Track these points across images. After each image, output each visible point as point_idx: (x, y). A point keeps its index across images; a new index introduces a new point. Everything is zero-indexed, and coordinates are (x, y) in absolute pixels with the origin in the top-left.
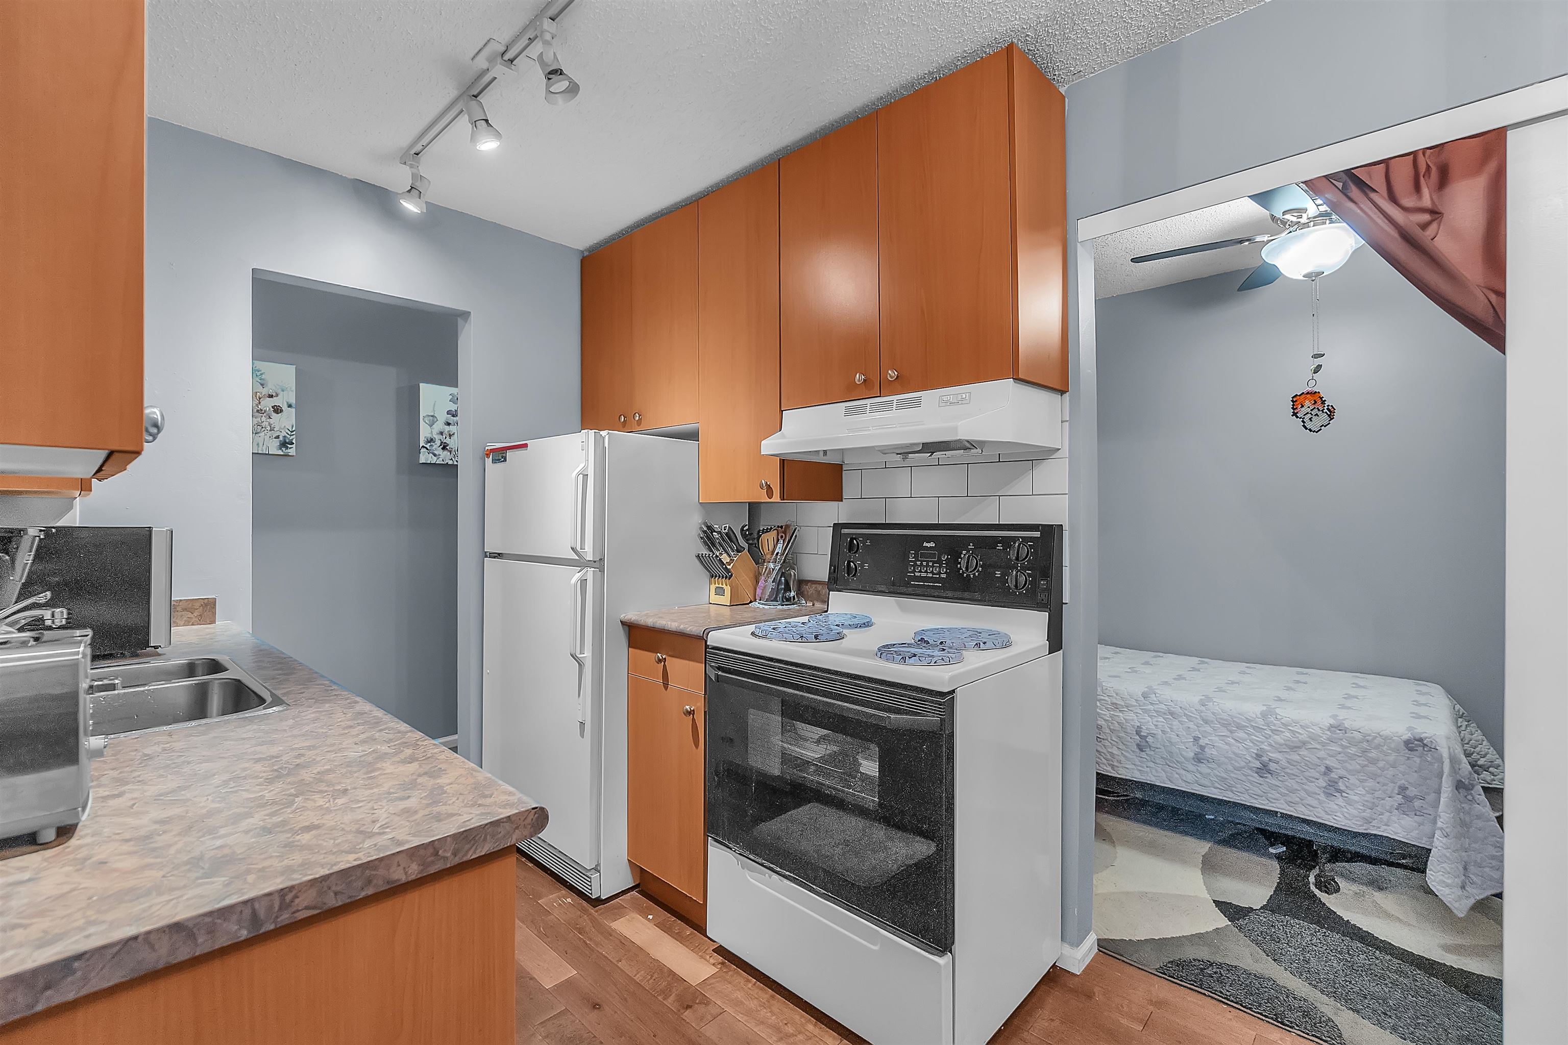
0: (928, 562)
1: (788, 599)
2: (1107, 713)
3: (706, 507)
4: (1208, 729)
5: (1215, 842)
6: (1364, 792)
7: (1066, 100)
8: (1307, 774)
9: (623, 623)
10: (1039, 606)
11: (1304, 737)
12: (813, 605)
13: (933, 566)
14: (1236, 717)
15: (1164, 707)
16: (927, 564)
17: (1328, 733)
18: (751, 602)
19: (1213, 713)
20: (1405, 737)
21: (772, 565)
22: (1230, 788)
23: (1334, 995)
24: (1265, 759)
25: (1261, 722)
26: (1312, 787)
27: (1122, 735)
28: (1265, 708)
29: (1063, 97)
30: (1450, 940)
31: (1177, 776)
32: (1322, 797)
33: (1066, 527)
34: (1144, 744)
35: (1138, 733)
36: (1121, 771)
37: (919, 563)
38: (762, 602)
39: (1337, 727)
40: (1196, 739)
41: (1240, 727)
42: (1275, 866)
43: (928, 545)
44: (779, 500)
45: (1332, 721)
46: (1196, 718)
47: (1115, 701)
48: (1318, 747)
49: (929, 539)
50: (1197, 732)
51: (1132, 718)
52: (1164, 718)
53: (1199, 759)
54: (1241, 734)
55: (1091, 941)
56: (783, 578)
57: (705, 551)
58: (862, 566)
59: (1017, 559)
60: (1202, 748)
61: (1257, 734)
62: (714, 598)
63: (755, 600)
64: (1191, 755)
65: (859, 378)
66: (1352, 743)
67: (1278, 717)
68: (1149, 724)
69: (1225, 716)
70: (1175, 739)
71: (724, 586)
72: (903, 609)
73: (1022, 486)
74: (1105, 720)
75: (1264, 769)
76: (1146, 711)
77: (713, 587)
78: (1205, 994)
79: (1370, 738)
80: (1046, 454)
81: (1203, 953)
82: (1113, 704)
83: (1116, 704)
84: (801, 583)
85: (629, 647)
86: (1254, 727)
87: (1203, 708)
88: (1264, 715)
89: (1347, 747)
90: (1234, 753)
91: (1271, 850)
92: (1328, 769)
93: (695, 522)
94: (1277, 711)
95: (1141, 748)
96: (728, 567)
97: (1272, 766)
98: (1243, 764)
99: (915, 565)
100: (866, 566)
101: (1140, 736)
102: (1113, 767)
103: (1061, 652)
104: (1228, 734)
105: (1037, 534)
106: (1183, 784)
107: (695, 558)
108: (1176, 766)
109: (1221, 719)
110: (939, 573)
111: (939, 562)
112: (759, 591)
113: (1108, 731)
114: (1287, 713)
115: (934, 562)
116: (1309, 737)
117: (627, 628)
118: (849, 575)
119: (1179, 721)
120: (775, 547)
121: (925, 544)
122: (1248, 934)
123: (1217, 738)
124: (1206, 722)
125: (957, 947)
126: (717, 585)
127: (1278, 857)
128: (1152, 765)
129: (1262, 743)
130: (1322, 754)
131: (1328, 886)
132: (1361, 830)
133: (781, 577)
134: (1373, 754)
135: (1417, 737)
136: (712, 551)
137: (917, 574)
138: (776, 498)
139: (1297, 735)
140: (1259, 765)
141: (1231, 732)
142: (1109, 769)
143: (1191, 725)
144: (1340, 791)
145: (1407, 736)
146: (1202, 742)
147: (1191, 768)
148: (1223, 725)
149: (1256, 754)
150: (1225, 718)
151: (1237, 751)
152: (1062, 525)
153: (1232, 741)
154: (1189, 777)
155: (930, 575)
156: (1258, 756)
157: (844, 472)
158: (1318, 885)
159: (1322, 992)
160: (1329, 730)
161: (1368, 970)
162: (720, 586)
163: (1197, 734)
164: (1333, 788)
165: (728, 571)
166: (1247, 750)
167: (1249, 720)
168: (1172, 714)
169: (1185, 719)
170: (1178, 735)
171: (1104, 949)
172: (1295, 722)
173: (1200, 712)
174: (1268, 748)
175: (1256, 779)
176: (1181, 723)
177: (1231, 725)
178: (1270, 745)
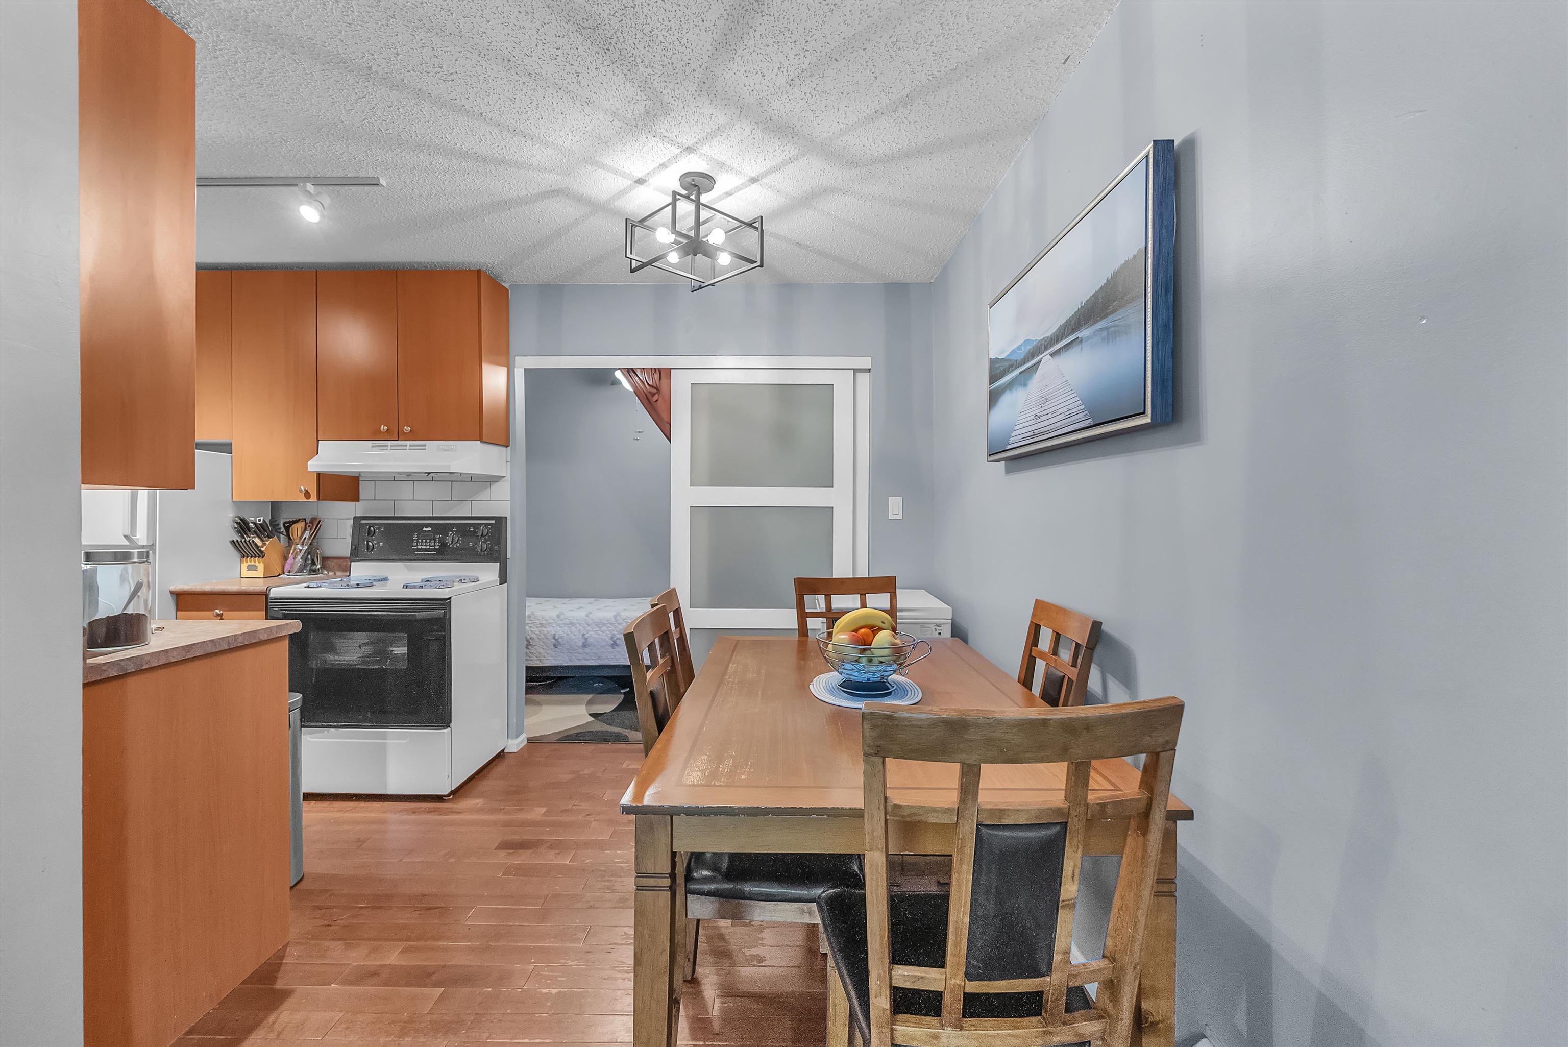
0: (426, 540)
1: (314, 571)
2: (537, 630)
3: (238, 505)
4: (590, 629)
7: (510, 291)
9: (172, 593)
10: (494, 561)
12: (335, 574)
13: (430, 542)
14: (602, 620)
15: (567, 621)
16: (426, 541)
18: (279, 575)
19: (593, 622)
21: (299, 547)
22: (599, 658)
24: (615, 639)
25: (613, 620)
27: (546, 640)
28: (615, 613)
29: (508, 290)
31: (574, 657)
33: (509, 518)
34: (557, 643)
35: (554, 638)
36: (545, 661)
37: (420, 541)
38: (291, 574)
40: (583, 635)
41: (604, 625)
43: (427, 529)
44: (316, 500)
46: (584, 624)
47: (541, 622)
49: (427, 526)
50: (584, 632)
51: (550, 630)
53: (584, 645)
54: (604, 628)
55: (523, 737)
56: (309, 556)
57: (236, 537)
58: (378, 543)
59: (482, 535)
60: (586, 639)
61: (611, 627)
62: (245, 573)
63: (284, 573)
64: (581, 644)
65: (383, 428)
67: (621, 616)
68: (560, 632)
69: (597, 620)
70: (572, 636)
71: (257, 564)
72: (409, 569)
73: (485, 495)
74: (536, 634)
75: (615, 644)
76: (558, 625)
77: (244, 565)
80: (495, 479)
82: (540, 624)
83: (542, 624)
84: (325, 559)
85: (177, 610)
86: (610, 623)
87: (587, 618)
88: (615, 617)
90: (602, 639)
91: (622, 691)
93: (229, 516)
94: (621, 613)
95: (555, 646)
96: (262, 549)
97: (618, 642)
98: (604, 644)
99: (418, 541)
100: (381, 544)
101: (555, 639)
102: (540, 660)
103: (506, 584)
104: (598, 629)
105: (493, 522)
106: (577, 661)
107: (229, 543)
108: (573, 652)
109: (596, 623)
110: (435, 546)
111: (435, 539)
112: (287, 567)
113: (537, 640)
114: (624, 614)
115: (431, 539)
117: (175, 596)
118: (368, 550)
120: (302, 534)
121: (424, 529)
122: (604, 721)
123: (593, 633)
124: (588, 625)
125: (452, 725)
126: (249, 563)
127: (625, 693)
128: (561, 654)
129: (613, 631)
133: (308, 555)
136: (244, 538)
137: (419, 547)
138: (314, 498)
140: (612, 642)
141: (600, 628)
142: (538, 662)
143: (581, 628)
146: (586, 636)
147: (581, 651)
148: (597, 625)
152: (506, 517)
153: (601, 632)
154: (580, 656)
155: (428, 547)
156: (612, 638)
157: (360, 482)
162: (253, 563)
165: (262, 552)
166: (607, 635)
167: (608, 620)
168: (572, 624)
169: (578, 626)
170: (574, 635)
171: (530, 741)
172: (628, 617)
173: (585, 620)
174: (616, 633)
175: (611, 650)
176: (576, 628)
177: (600, 624)
178: (617, 631)
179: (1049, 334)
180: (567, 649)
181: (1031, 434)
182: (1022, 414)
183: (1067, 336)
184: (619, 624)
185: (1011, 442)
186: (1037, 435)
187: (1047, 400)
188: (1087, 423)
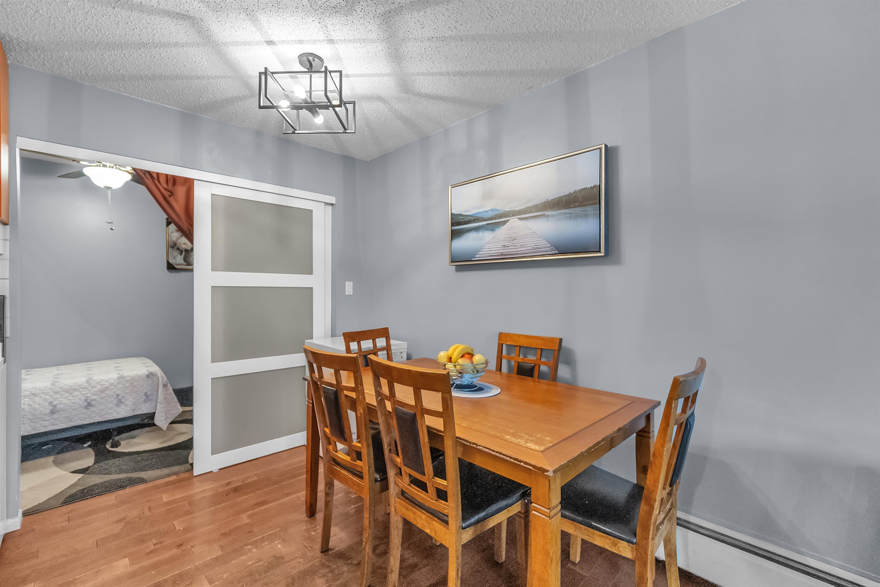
4: (58, 396)
5: (55, 455)
6: (132, 400)
8: (109, 400)
11: (107, 385)
14: (73, 386)
15: (28, 392)
17: (117, 381)
19: (60, 388)
20: (146, 374)
22: (71, 421)
23: (136, 471)
24: (89, 400)
25: (86, 385)
26: (111, 405)
28: (87, 378)
30: (161, 441)
31: (39, 425)
32: (115, 408)
33: (7, 297)
39: (121, 377)
40: (51, 403)
41: (75, 390)
42: (91, 450)
45: (118, 376)
46: (50, 393)
48: (113, 387)
50: (51, 399)
52: (29, 398)
53: (52, 412)
54: (77, 393)
55: (20, 513)
60: (55, 406)
61: (84, 391)
64: (48, 412)
66: (127, 381)
67: (94, 380)
69: (66, 387)
70: (36, 406)
75: (89, 405)
78: (88, 498)
79: (134, 378)
81: (80, 488)
86: (82, 388)
87: (53, 387)
88: (87, 381)
89: (125, 384)
90: (73, 403)
91: (85, 445)
92: (118, 395)
94: (93, 378)
97: (93, 403)
98: (77, 407)
104: (68, 395)
106: (43, 428)
108: (38, 421)
109: (65, 389)
114: (97, 378)
116: (110, 385)
119: (39, 397)
122: (94, 473)
123: (63, 399)
124: (56, 393)
127: (89, 446)
129: (88, 393)
130: (115, 390)
131: (116, 445)
132: (131, 415)
134: (135, 384)
135: (150, 372)
139: (104, 385)
140: (86, 404)
141: (71, 393)
143: (47, 397)
144: (123, 403)
145: (147, 373)
146: (54, 403)
147: (49, 418)
148: (66, 392)
149: (85, 400)
150: (67, 388)
151: (74, 401)
152: (5, 296)
153: (72, 397)
154: (47, 423)
156: (86, 400)
158: (112, 447)
159: (131, 472)
160: (117, 379)
161: (142, 459)
163: (51, 400)
164: (120, 402)
166: (80, 399)
167: (80, 386)
168: (34, 395)
169: (43, 395)
170: (39, 404)
171: (26, 514)
172: (102, 380)
173: (51, 389)
174: (90, 395)
175: (85, 411)
176: (41, 398)
177: (70, 390)
178: (91, 394)
179: (517, 209)
180: (29, 419)
181: (500, 254)
182: (488, 244)
183: (533, 213)
184: (92, 387)
185: (478, 257)
186: (505, 255)
187: (515, 239)
188: (553, 252)
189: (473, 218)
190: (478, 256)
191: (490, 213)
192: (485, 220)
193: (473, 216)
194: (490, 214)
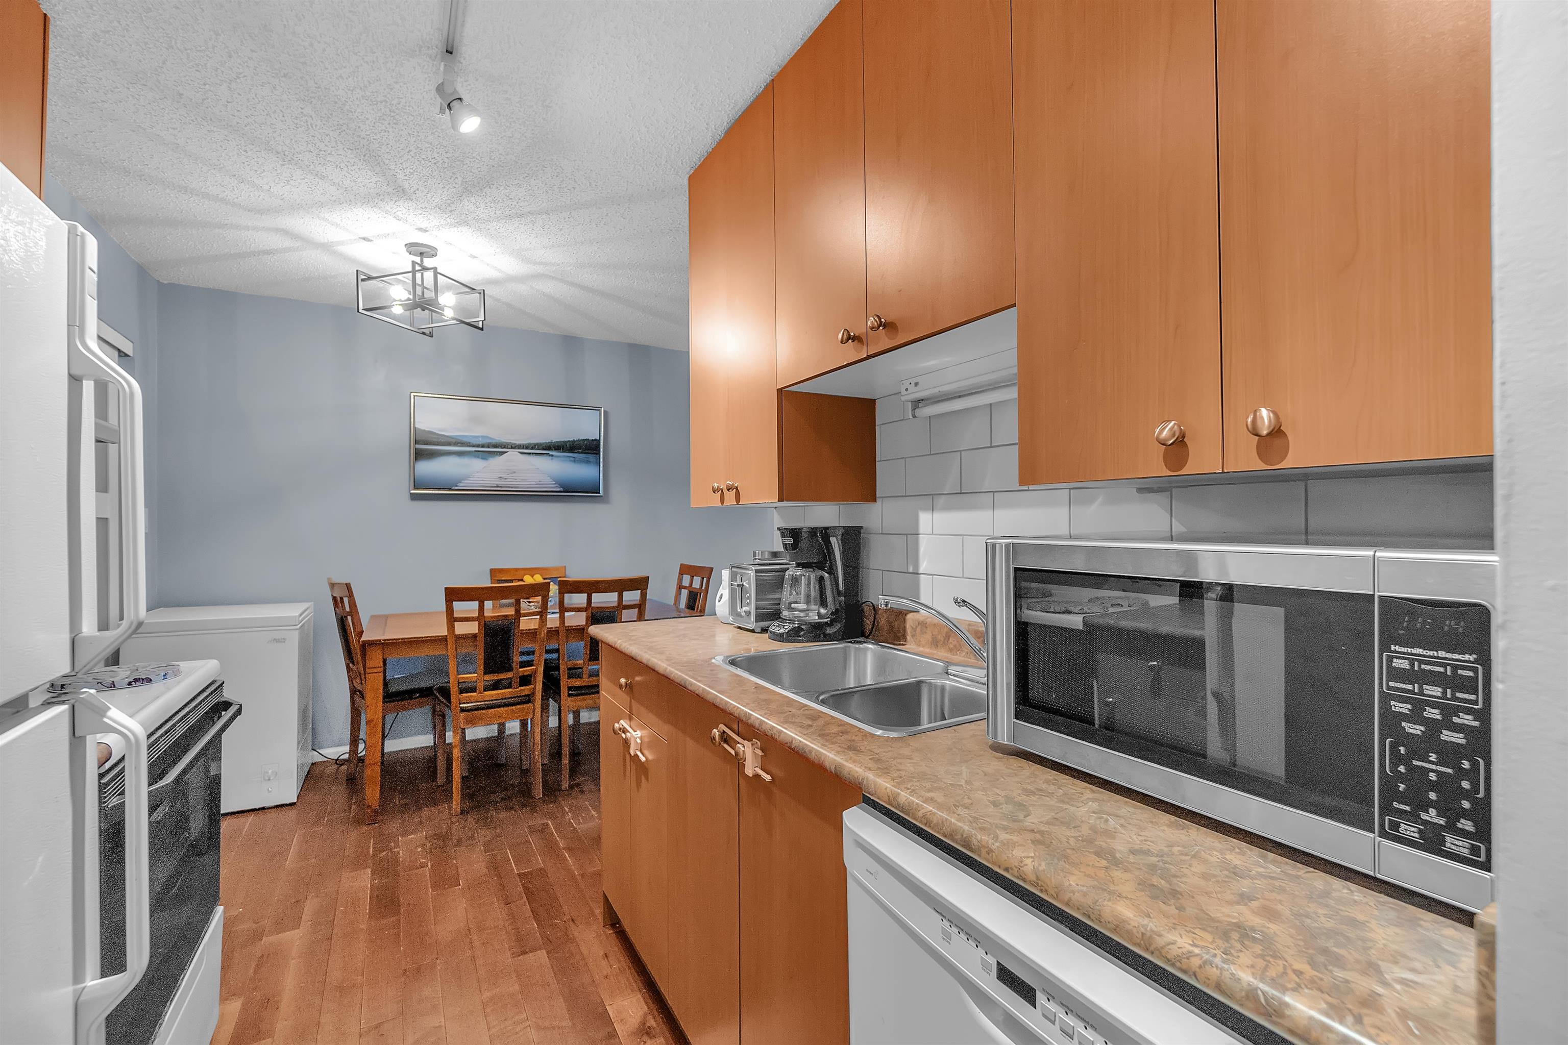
179: (520, 442)
182: (479, 473)
185: (461, 486)
186: (501, 487)
187: (515, 472)
188: (558, 490)
189: (454, 441)
190: (461, 484)
191: (480, 439)
192: (474, 446)
193: (453, 438)
194: (481, 441)
